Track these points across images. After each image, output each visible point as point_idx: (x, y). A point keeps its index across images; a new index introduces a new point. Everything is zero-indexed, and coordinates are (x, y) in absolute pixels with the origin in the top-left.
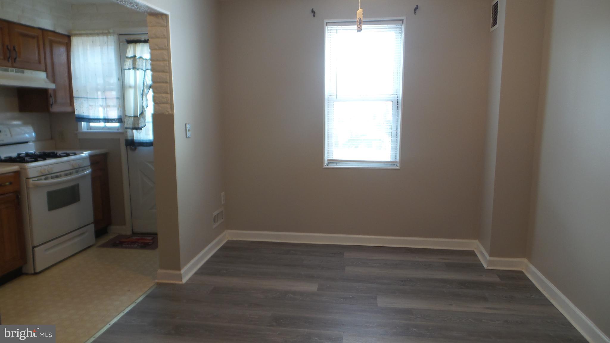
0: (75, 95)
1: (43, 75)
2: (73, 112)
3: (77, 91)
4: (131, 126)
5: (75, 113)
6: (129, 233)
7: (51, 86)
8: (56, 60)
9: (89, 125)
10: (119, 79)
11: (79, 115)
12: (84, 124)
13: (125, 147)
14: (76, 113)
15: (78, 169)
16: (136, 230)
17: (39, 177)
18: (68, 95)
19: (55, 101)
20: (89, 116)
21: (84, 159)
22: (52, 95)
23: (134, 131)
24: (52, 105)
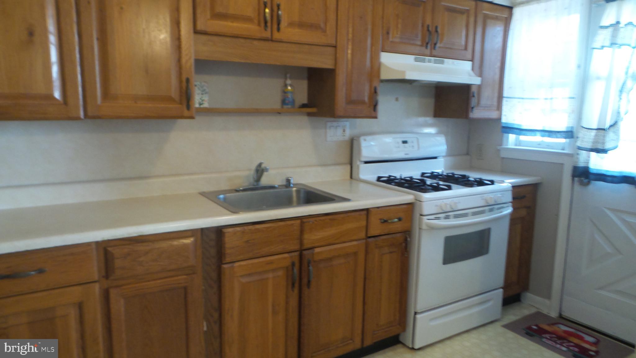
0: (505, 94)
1: (468, 65)
2: (499, 119)
3: (510, 88)
4: (589, 146)
5: (501, 121)
6: (554, 314)
7: (475, 81)
8: (488, 46)
9: (519, 138)
10: (579, 67)
11: (506, 123)
12: (512, 137)
13: (571, 177)
14: (504, 120)
15: (491, 206)
16: (567, 314)
17: (436, 216)
18: (496, 95)
19: (478, 103)
20: (521, 125)
21: (504, 191)
22: (476, 95)
23: (593, 154)
24: (473, 108)
